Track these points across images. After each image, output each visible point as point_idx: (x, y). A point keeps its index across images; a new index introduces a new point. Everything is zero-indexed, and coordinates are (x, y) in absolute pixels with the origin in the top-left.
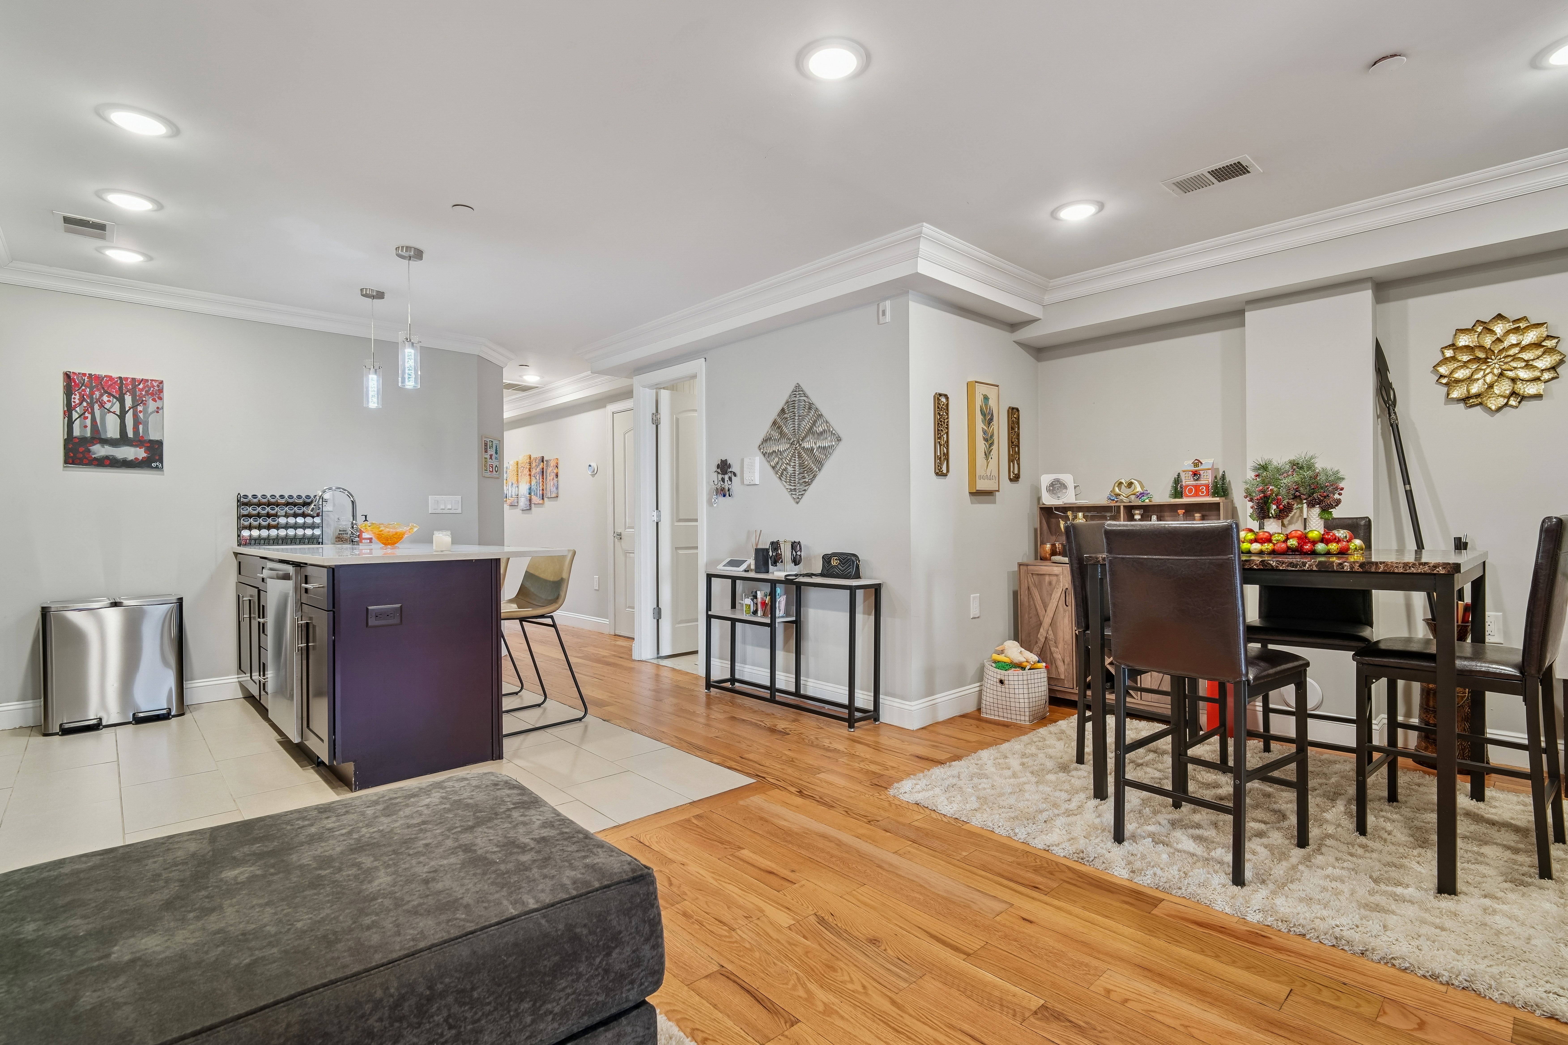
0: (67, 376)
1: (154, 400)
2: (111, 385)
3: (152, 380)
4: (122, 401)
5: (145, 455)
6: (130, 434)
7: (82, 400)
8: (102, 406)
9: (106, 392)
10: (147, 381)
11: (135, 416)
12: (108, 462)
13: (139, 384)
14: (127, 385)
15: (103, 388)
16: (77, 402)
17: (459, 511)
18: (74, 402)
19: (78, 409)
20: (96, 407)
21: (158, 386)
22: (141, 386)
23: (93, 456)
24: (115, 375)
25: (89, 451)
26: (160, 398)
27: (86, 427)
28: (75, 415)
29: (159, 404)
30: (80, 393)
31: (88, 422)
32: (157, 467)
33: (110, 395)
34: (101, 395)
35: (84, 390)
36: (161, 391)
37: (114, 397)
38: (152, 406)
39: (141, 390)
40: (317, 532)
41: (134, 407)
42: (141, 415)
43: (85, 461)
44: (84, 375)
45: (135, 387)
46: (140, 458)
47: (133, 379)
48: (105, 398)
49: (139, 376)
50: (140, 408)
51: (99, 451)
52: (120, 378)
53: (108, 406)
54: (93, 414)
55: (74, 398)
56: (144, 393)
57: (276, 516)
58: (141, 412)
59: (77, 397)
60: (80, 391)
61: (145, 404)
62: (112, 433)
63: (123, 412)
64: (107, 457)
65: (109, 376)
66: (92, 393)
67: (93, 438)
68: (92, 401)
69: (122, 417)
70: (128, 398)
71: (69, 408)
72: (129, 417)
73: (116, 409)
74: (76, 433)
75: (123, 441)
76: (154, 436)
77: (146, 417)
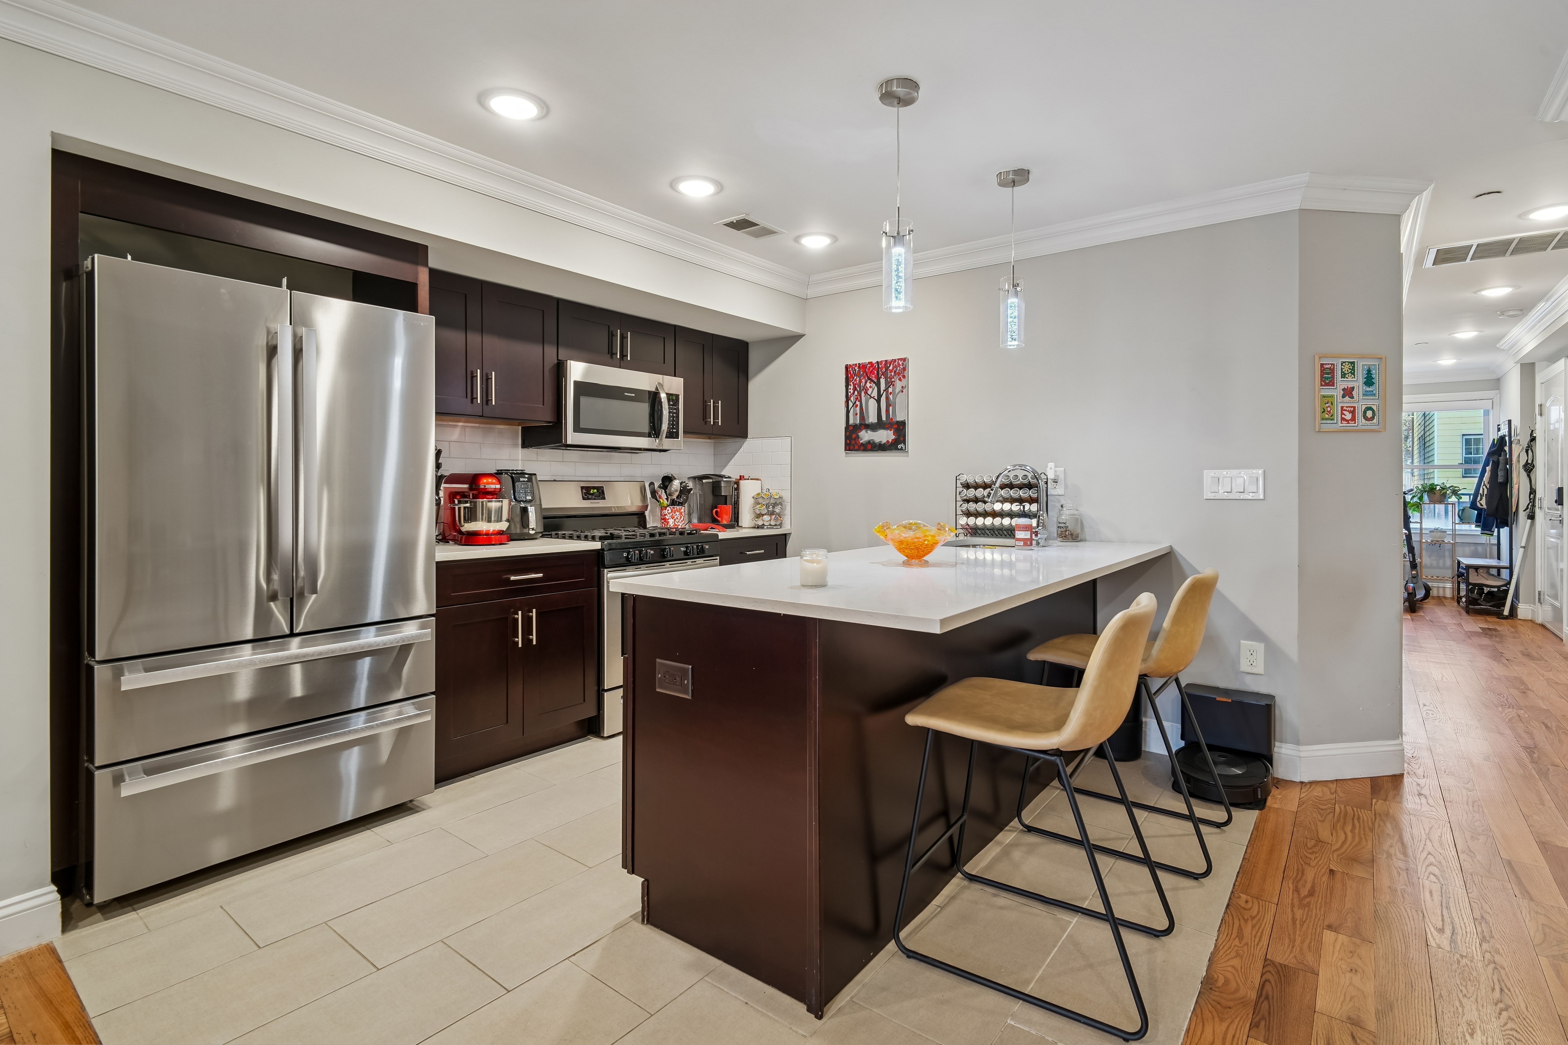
0: (847, 368)
1: (900, 380)
2: (872, 370)
3: (898, 359)
4: (878, 385)
5: (893, 437)
6: (884, 418)
7: (855, 389)
8: (866, 393)
9: (869, 379)
10: (895, 360)
11: (887, 398)
12: (869, 447)
13: (890, 366)
14: (882, 368)
15: (867, 376)
16: (852, 391)
17: (1259, 495)
18: (850, 392)
19: (852, 399)
20: (863, 394)
21: (903, 364)
22: (891, 368)
23: (861, 442)
24: (874, 361)
25: (858, 437)
26: (904, 377)
27: (857, 414)
28: (851, 404)
29: (904, 382)
30: (853, 383)
31: (858, 408)
32: (902, 448)
33: (872, 380)
34: (866, 383)
35: (856, 380)
36: (905, 369)
37: (874, 382)
38: (898, 385)
39: (891, 371)
41: (886, 390)
42: (891, 397)
43: (856, 447)
44: (856, 365)
45: (887, 368)
46: (890, 441)
47: (886, 361)
48: (868, 384)
49: (889, 358)
50: (890, 390)
51: (865, 436)
52: (878, 362)
53: (869, 392)
54: (860, 401)
55: (850, 389)
56: (893, 374)
58: (891, 393)
59: (852, 387)
60: (853, 381)
61: (893, 385)
62: (872, 418)
63: (879, 396)
64: (869, 442)
65: (871, 363)
66: (860, 381)
67: (861, 424)
68: (861, 390)
69: (878, 401)
70: (883, 381)
71: (848, 398)
72: (883, 399)
73: (875, 394)
74: (851, 422)
75: (879, 425)
76: (900, 417)
77: (894, 398)
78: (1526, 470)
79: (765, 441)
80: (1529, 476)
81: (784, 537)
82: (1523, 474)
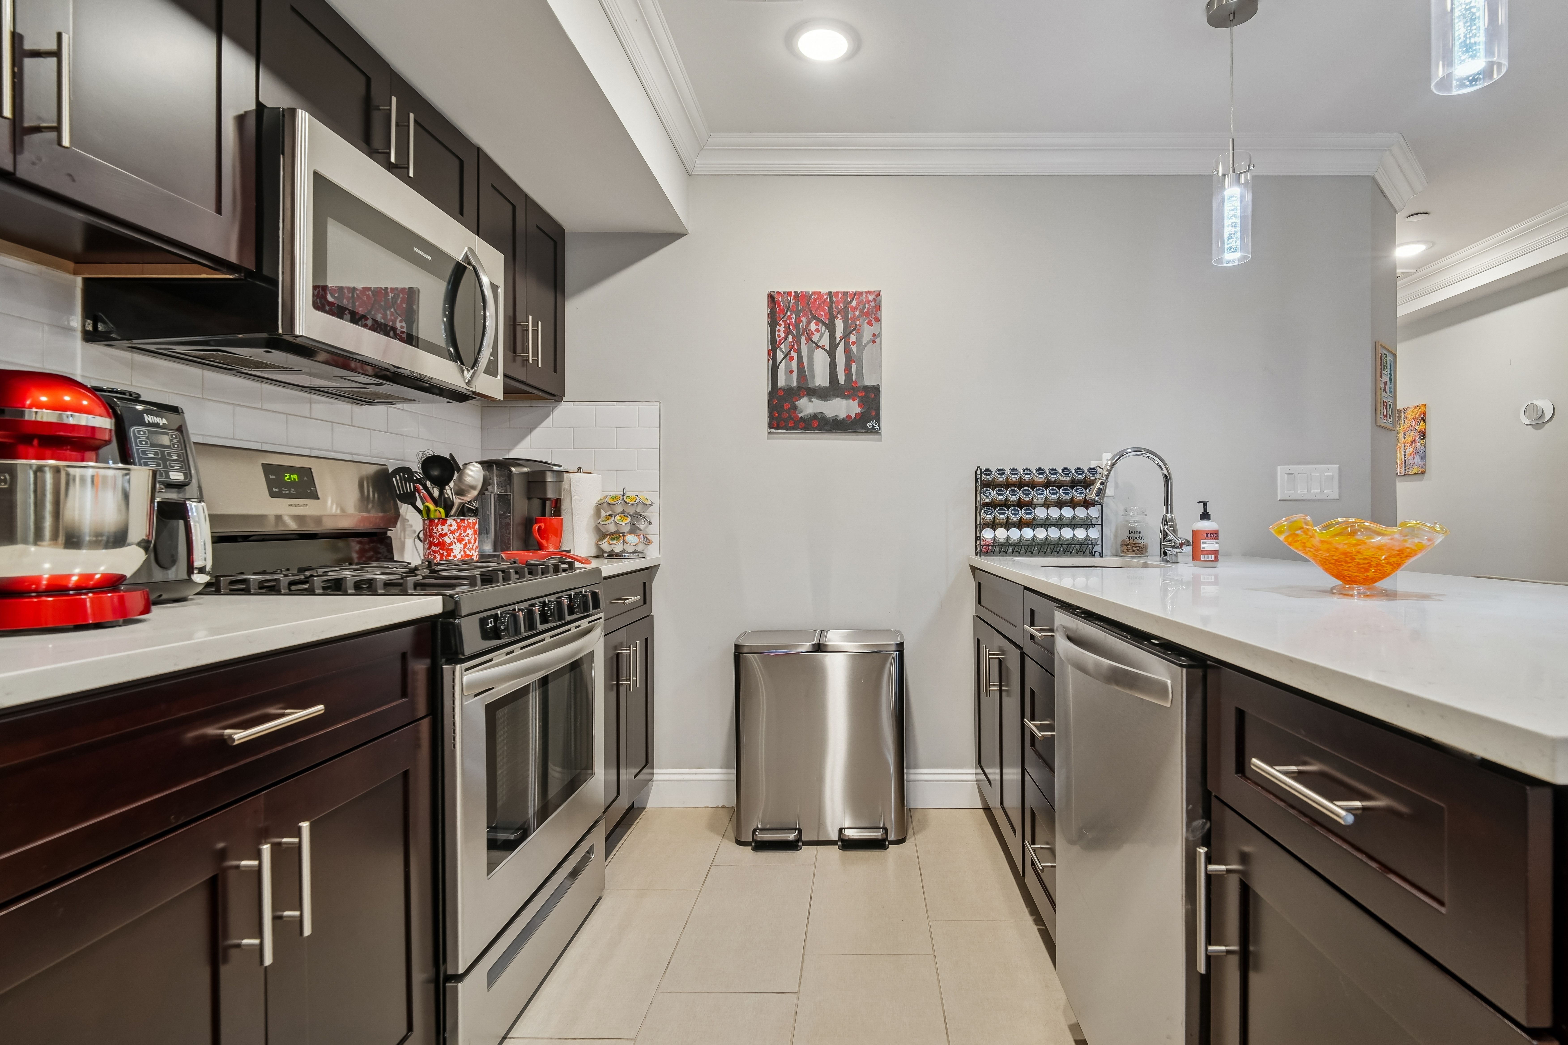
0: (772, 298)
1: (870, 323)
2: (820, 305)
3: (867, 292)
4: (831, 328)
5: (859, 410)
6: (842, 380)
7: (788, 332)
8: (809, 339)
9: (814, 317)
10: (861, 293)
11: (847, 350)
12: (815, 424)
13: (852, 301)
14: (838, 303)
15: (811, 312)
16: (782, 335)
17: (1335, 495)
18: (779, 336)
19: (782, 346)
20: (803, 340)
21: (875, 300)
22: (854, 304)
23: (800, 415)
24: (824, 290)
25: (795, 408)
26: (878, 320)
27: (791, 372)
28: (780, 356)
29: (875, 329)
30: (785, 322)
31: (794, 364)
32: (873, 428)
33: (819, 321)
34: (809, 323)
35: (790, 318)
36: (878, 308)
37: (823, 323)
38: (867, 332)
39: (854, 309)
40: (1094, 534)
41: (846, 336)
42: (854, 348)
43: (792, 424)
44: (790, 294)
45: (847, 304)
46: (853, 415)
47: (845, 293)
48: (813, 327)
49: (851, 289)
50: (853, 338)
51: (808, 407)
52: (830, 293)
53: (815, 338)
54: (799, 351)
55: (779, 331)
56: (857, 313)
57: (1031, 505)
58: (854, 343)
59: (782, 328)
60: (785, 319)
61: (858, 331)
62: (821, 379)
63: (834, 345)
64: (815, 416)
65: (818, 293)
66: (798, 321)
67: (799, 388)
68: (799, 333)
69: (832, 354)
70: (839, 324)
71: (774, 346)
72: (840, 352)
73: (825, 341)
74: (782, 382)
75: (833, 390)
76: (869, 381)
77: (861, 350)
79: (600, 407)
81: (651, 571)
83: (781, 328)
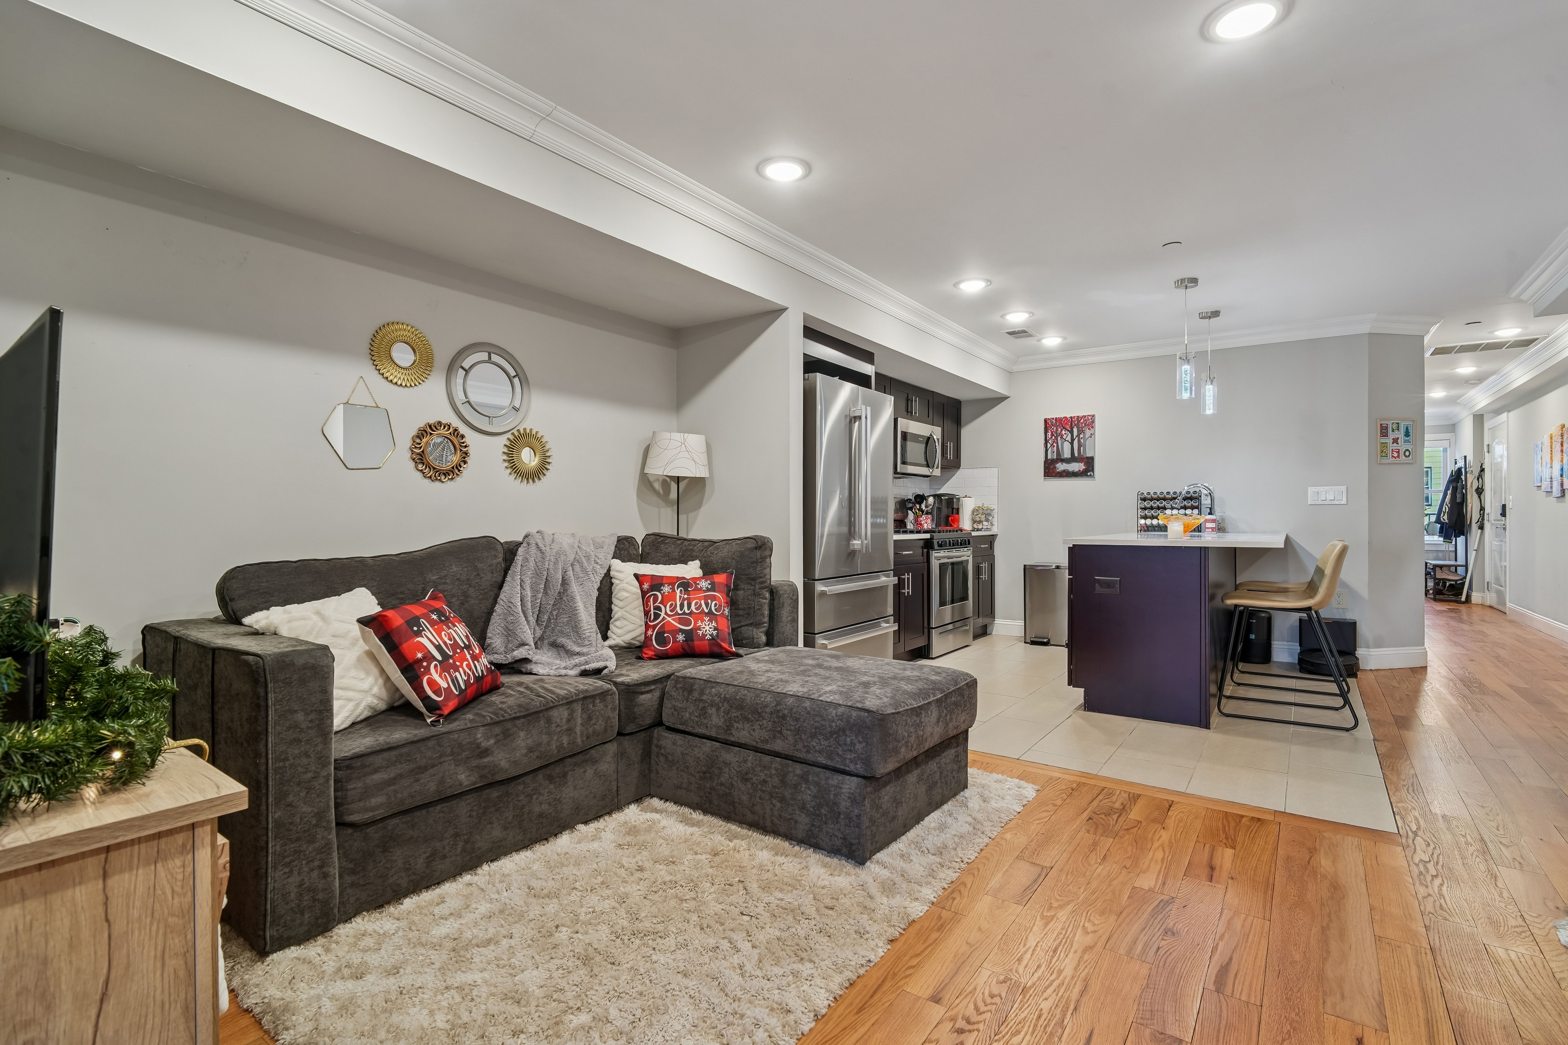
0: (1046, 421)
1: (1089, 429)
2: (1067, 422)
3: (1088, 416)
4: (1072, 432)
5: (1084, 468)
6: (1076, 455)
7: (1052, 435)
8: (1062, 437)
9: (1064, 428)
10: (1085, 416)
11: (1079, 441)
12: (1064, 474)
14: (1075, 421)
15: (1063, 426)
17: (1344, 502)
18: (1049, 437)
19: (1050, 441)
20: (1059, 438)
21: (1091, 419)
22: (1082, 421)
23: (1057, 471)
24: (1068, 416)
25: (1055, 468)
26: (1092, 427)
27: (1054, 452)
28: (1049, 445)
29: (1092, 431)
30: (1051, 431)
31: (1055, 448)
32: (1091, 475)
33: (1066, 429)
34: (1062, 431)
35: (1053, 429)
36: (1093, 422)
37: (1068, 430)
38: (1088, 433)
39: (1082, 423)
41: (1078, 436)
42: (1082, 440)
43: (1054, 474)
44: (1053, 418)
45: (1079, 422)
46: (1081, 470)
47: (1078, 416)
48: (1063, 432)
49: (1081, 415)
50: (1081, 436)
51: (1061, 467)
52: (1071, 417)
53: (1064, 437)
54: (1057, 443)
56: (1083, 425)
57: (1165, 508)
58: (1082, 438)
60: (1051, 429)
61: (1084, 433)
62: (1067, 454)
63: (1073, 440)
64: (1064, 471)
65: (1065, 417)
66: (1057, 430)
67: (1057, 459)
68: (1057, 436)
69: (1072, 443)
70: (1075, 430)
71: (1046, 441)
72: (1076, 442)
73: (1069, 438)
74: (1049, 457)
75: (1073, 459)
76: (1089, 454)
77: (1085, 441)
78: (1477, 493)
79: (976, 471)
80: (1479, 497)
81: (994, 537)
82: (1475, 496)
83: (1049, 434)
